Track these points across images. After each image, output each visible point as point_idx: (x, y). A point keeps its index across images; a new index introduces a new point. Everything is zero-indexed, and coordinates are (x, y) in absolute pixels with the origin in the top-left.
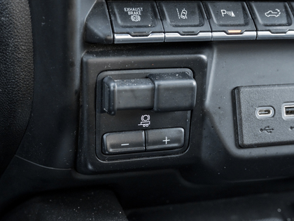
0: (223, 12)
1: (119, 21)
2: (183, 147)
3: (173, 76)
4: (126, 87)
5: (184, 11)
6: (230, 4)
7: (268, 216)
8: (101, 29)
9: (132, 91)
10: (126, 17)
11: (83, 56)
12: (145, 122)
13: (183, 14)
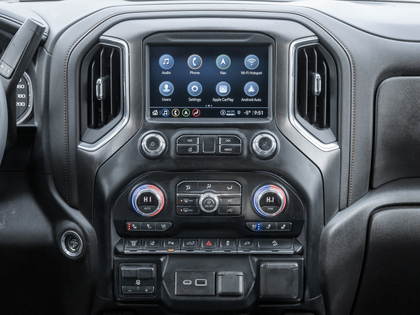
0: (169, 242)
1: (127, 245)
2: (155, 293)
6: (173, 239)
9: (129, 271)
10: (130, 244)
11: (114, 257)
12: (138, 283)
13: (153, 243)
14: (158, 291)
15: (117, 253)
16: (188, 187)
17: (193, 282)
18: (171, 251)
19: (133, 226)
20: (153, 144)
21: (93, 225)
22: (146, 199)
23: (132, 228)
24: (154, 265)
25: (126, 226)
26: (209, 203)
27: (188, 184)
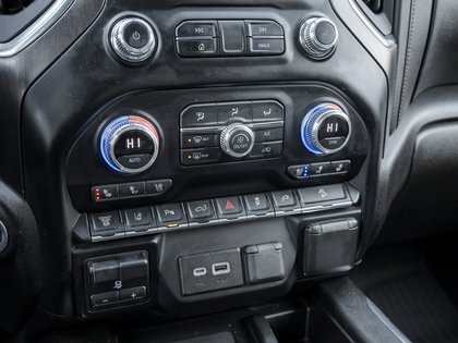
0: (166, 212)
1: (95, 227)
2: (147, 298)
3: (132, 257)
4: (101, 269)
5: (140, 215)
6: (172, 206)
7: (222, 331)
8: (83, 234)
9: (105, 271)
10: (99, 223)
11: (73, 250)
12: (118, 285)
13: (139, 217)
14: (152, 293)
15: (77, 241)
16: (201, 116)
17: (209, 270)
18: (173, 226)
19: (105, 192)
20: (136, 36)
21: (24, 197)
22: (130, 143)
23: (102, 196)
24: (145, 253)
25: (90, 195)
26: (240, 140)
27: (200, 109)
